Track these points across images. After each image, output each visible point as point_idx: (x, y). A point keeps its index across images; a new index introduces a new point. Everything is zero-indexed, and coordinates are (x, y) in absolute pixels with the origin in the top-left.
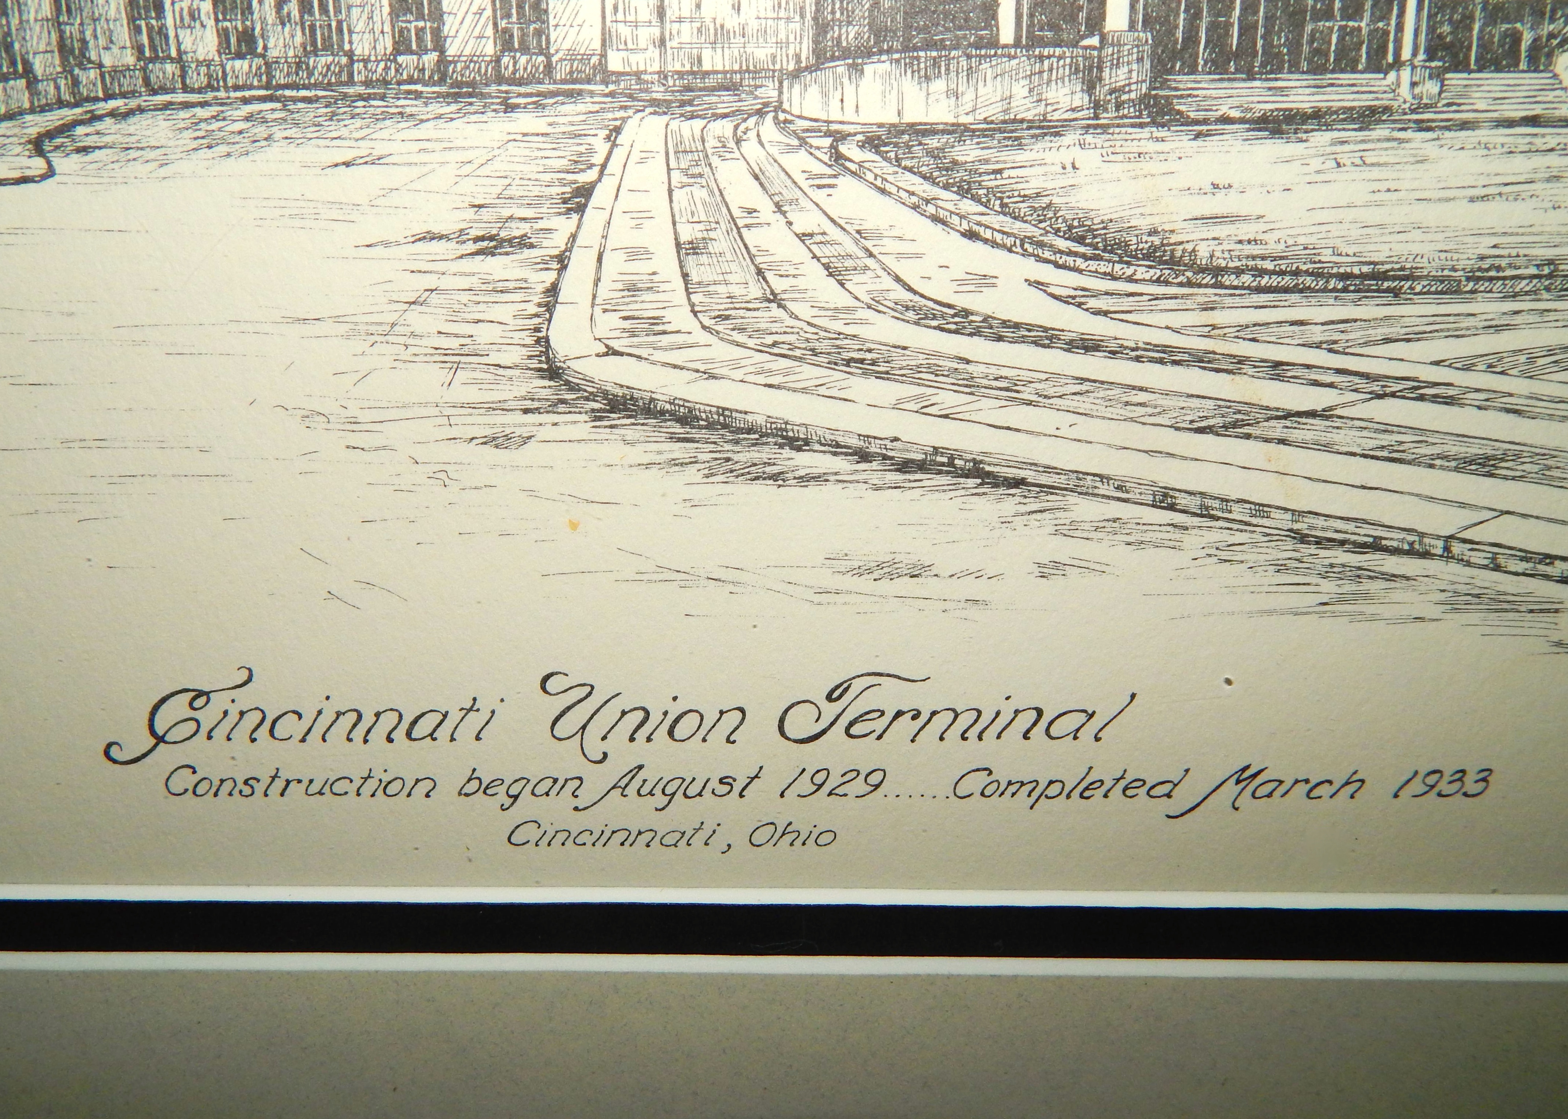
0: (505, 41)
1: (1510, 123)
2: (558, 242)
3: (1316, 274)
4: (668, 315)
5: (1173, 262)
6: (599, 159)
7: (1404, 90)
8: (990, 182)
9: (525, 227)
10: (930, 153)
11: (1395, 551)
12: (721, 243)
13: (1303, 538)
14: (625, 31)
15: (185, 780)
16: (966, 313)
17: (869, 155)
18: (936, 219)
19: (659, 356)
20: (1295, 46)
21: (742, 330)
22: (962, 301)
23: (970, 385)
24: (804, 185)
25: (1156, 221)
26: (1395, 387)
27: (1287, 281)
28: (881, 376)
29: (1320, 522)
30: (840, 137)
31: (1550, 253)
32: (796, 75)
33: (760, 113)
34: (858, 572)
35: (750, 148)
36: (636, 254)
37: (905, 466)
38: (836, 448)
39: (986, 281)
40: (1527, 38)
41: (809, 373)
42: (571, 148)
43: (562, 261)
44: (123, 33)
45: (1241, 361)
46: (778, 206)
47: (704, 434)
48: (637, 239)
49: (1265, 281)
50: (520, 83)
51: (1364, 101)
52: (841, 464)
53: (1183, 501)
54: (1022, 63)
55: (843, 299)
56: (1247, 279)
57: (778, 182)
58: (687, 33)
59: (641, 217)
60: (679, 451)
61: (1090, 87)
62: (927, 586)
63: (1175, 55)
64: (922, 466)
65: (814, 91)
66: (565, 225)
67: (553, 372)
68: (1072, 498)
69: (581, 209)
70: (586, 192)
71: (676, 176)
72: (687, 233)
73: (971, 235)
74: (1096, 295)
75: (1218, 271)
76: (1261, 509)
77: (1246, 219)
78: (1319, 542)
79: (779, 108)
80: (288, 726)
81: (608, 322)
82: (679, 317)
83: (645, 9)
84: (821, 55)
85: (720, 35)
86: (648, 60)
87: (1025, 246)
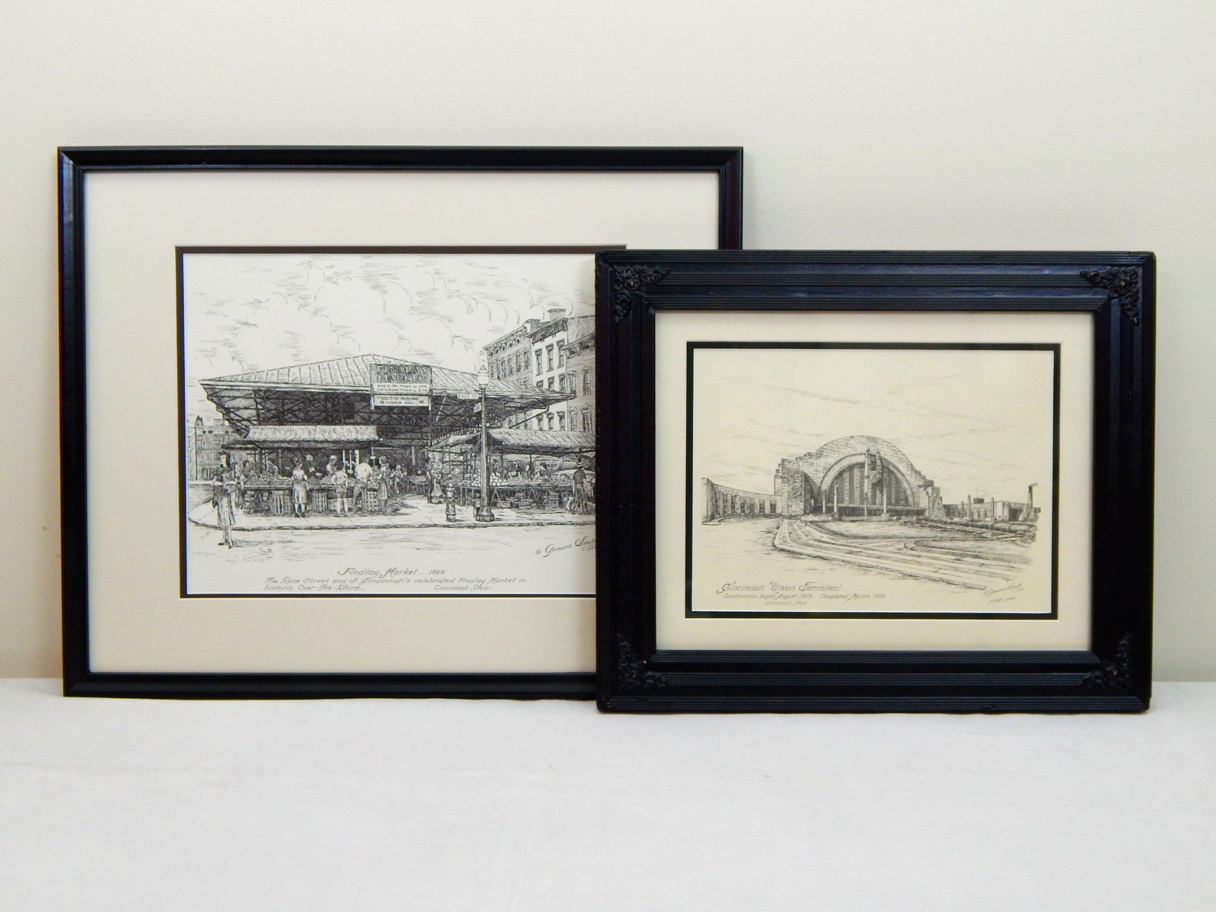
0: (771, 512)
1: (877, 521)
2: (776, 532)
3: (858, 537)
4: (787, 540)
5: (843, 535)
6: (781, 524)
7: (866, 518)
8: (823, 526)
9: (772, 530)
10: (816, 524)
11: (871, 567)
13: (860, 566)
14: (784, 511)
15: (726, 595)
17: (810, 524)
18: (817, 530)
19: (786, 545)
20: (854, 514)
21: (796, 542)
22: (820, 539)
23: (821, 548)
24: (803, 526)
25: (841, 531)
26: (868, 549)
27: (855, 537)
28: (811, 547)
29: (862, 564)
30: (807, 522)
31: (883, 535)
32: (802, 515)
33: (798, 519)
34: (809, 569)
35: (797, 523)
36: (784, 533)
37: (814, 557)
38: (806, 555)
39: (823, 537)
40: (878, 513)
41: (803, 547)
42: (778, 522)
43: (776, 534)
44: (730, 510)
45: (851, 546)
46: (800, 529)
47: (791, 553)
50: (773, 516)
51: (862, 519)
52: (807, 557)
53: (846, 561)
54: (826, 515)
55: (807, 539)
57: (800, 526)
58: (791, 511)
59: (785, 530)
60: (789, 555)
61: (833, 517)
62: (817, 571)
63: (842, 514)
64: (816, 557)
65: (804, 517)
66: (776, 530)
67: (774, 546)
68: (833, 561)
69: (778, 529)
70: (779, 527)
71: (789, 525)
72: (790, 531)
73: (821, 532)
74: (834, 538)
75: (848, 536)
76: (855, 562)
77: (850, 531)
78: (862, 566)
79: (800, 519)
80: (740, 589)
81: (781, 541)
82: (789, 540)
83: (786, 509)
84: (805, 514)
85: (794, 512)
86: (786, 514)
87: (828, 533)
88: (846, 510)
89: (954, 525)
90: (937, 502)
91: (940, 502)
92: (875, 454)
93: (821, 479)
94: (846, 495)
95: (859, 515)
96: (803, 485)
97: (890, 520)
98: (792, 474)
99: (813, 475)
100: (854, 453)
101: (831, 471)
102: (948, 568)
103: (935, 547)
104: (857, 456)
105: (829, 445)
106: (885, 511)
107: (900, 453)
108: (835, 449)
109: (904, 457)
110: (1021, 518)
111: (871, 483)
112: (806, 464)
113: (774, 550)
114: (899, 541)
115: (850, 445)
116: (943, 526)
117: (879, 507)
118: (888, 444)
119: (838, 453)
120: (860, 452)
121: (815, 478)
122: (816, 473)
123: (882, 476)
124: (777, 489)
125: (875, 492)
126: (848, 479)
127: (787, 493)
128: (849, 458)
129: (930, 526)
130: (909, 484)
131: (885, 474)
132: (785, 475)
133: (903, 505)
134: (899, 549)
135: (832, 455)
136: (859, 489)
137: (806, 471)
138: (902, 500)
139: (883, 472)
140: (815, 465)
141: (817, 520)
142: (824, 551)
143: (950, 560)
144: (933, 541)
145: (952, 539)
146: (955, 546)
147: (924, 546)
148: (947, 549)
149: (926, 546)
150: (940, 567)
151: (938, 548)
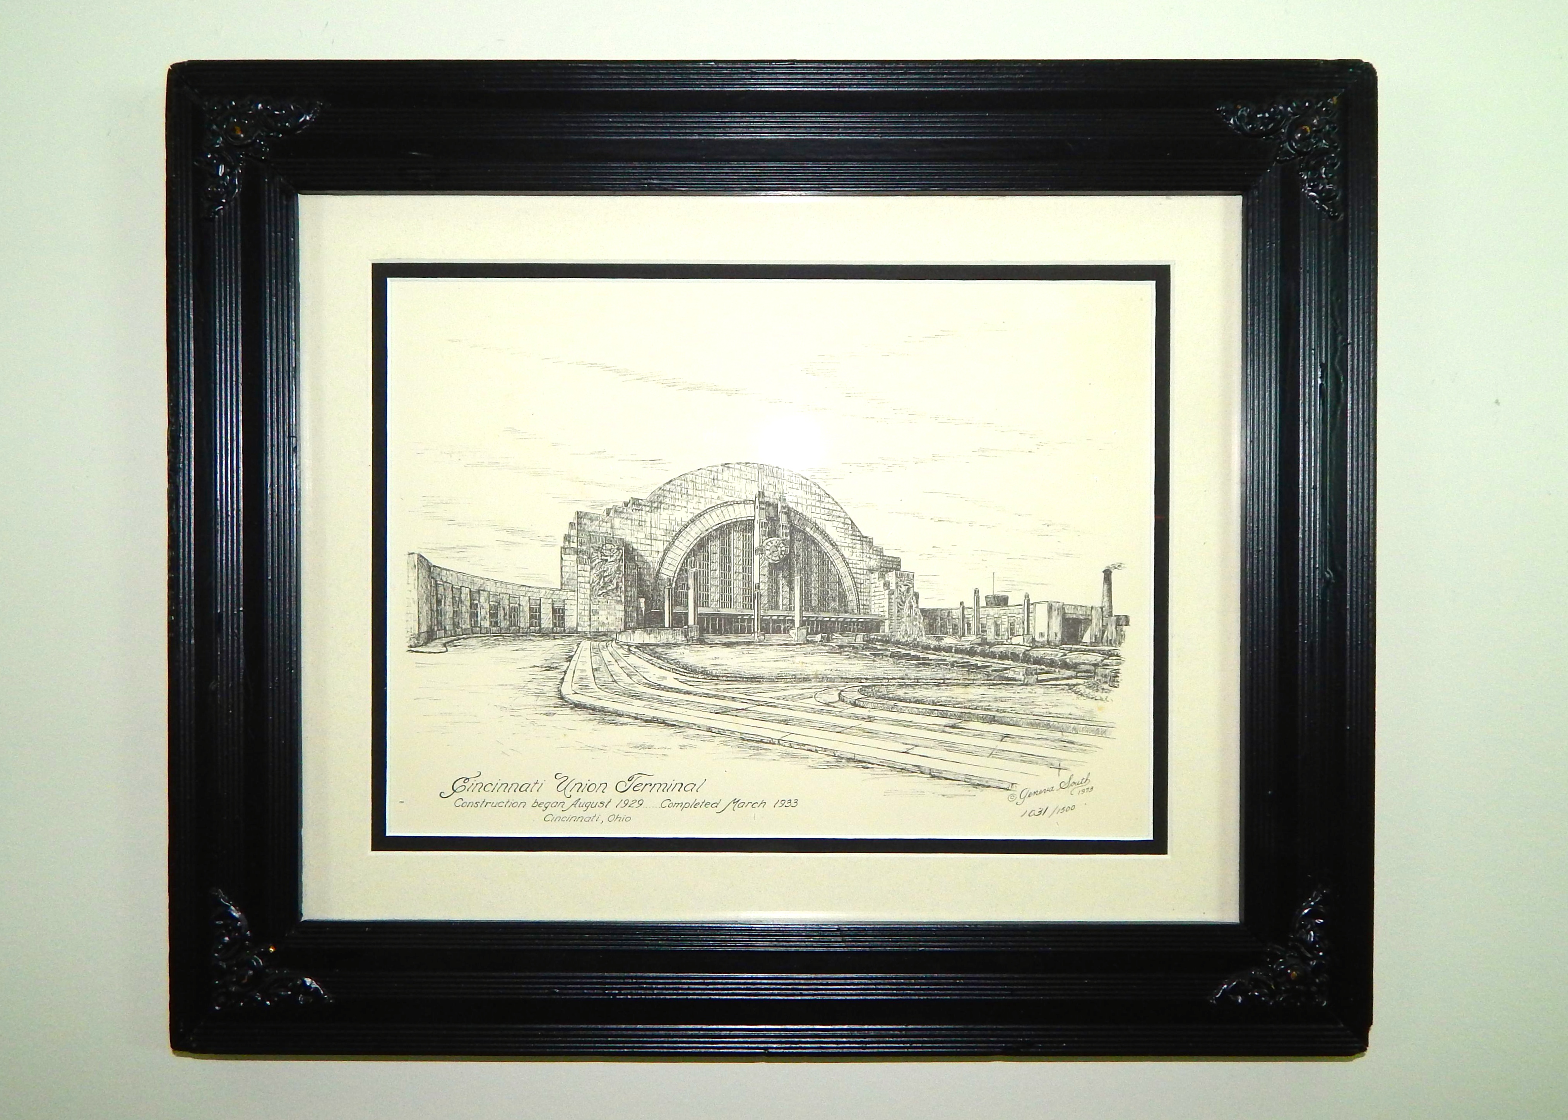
0: (555, 625)
1: (781, 645)
2: (565, 668)
3: (740, 677)
4: (589, 685)
5: (707, 674)
6: (575, 650)
7: (756, 638)
8: (664, 656)
9: (557, 665)
10: (651, 650)
11: (766, 743)
12: (603, 668)
13: (743, 739)
14: (582, 623)
15: (460, 803)
16: (660, 685)
17: (636, 650)
18: (652, 664)
19: (587, 694)
20: (731, 629)
21: (607, 688)
22: (659, 683)
23: (662, 702)
24: (622, 656)
25: (702, 665)
26: (762, 703)
27: (734, 679)
28: (640, 699)
29: (747, 735)
30: (630, 646)
31: (794, 673)
32: (620, 633)
33: (612, 641)
34: (636, 747)
35: (610, 648)
36: (582, 671)
37: (646, 721)
38: (630, 716)
39: (664, 678)
40: (782, 627)
41: (623, 699)
42: (569, 647)
43: (565, 672)
44: (468, 621)
45: (725, 697)
46: (616, 661)
47: (598, 713)
48: (583, 668)
49: (729, 679)
50: (558, 633)
51: (748, 640)
52: (631, 720)
53: (714, 730)
54: (671, 631)
55: (631, 682)
56: (724, 678)
57: (616, 656)
58: (596, 624)
59: (584, 663)
60: (592, 717)
61: (686, 636)
62: (652, 751)
63: (705, 630)
64: (650, 721)
65: (624, 636)
66: (567, 664)
67: (562, 698)
68: (687, 729)
69: (570, 661)
70: (572, 657)
71: (593, 654)
72: (594, 667)
73: (660, 668)
74: (690, 681)
75: (717, 676)
76: (733, 732)
77: (723, 665)
78: (748, 740)
79: (616, 639)
80: (489, 788)
81: (575, 687)
82: (592, 685)
83: (586, 619)
84: (626, 629)
85: (603, 624)
86: (587, 629)
87: (674, 671)
88: (714, 620)
89: (943, 653)
90: (907, 604)
91: (914, 605)
92: (776, 501)
93: (661, 555)
94: (713, 589)
95: (743, 632)
96: (623, 568)
97: (809, 642)
98: (599, 544)
99: (643, 547)
100: (731, 499)
101: (681, 539)
102: (932, 744)
103: (904, 701)
104: (736, 506)
105: (678, 482)
106: (797, 624)
107: (827, 499)
108: (690, 492)
109: (835, 507)
110: (1086, 638)
111: (766, 563)
112: (629, 522)
113: (561, 706)
114: (828, 687)
115: (720, 483)
116: (922, 655)
117: (785, 613)
118: (804, 481)
119: (696, 499)
120: (744, 498)
121: (647, 553)
122: (648, 542)
123: (791, 548)
124: (566, 576)
125: (777, 583)
126: (718, 555)
127: (588, 586)
128: (719, 512)
129: (892, 656)
130: (847, 564)
131: (796, 544)
132: (584, 548)
133: (835, 610)
134: (827, 704)
135: (684, 504)
136: (741, 575)
137: (628, 539)
138: (834, 601)
139: (792, 541)
140: (648, 524)
141: (653, 641)
142: (666, 707)
143: (936, 728)
144: (900, 685)
145: (940, 683)
146: (947, 697)
147: (879, 697)
148: (929, 704)
149: (884, 699)
150: (915, 743)
151: (910, 702)
